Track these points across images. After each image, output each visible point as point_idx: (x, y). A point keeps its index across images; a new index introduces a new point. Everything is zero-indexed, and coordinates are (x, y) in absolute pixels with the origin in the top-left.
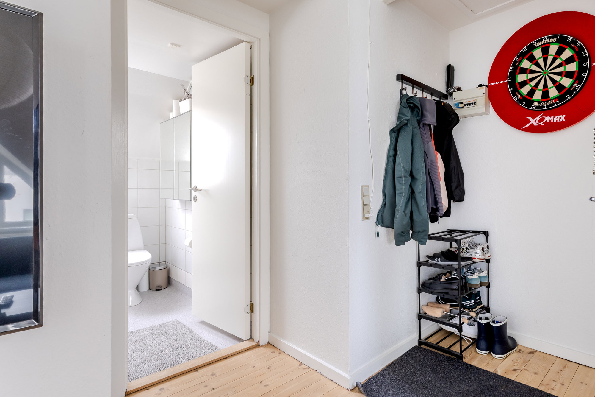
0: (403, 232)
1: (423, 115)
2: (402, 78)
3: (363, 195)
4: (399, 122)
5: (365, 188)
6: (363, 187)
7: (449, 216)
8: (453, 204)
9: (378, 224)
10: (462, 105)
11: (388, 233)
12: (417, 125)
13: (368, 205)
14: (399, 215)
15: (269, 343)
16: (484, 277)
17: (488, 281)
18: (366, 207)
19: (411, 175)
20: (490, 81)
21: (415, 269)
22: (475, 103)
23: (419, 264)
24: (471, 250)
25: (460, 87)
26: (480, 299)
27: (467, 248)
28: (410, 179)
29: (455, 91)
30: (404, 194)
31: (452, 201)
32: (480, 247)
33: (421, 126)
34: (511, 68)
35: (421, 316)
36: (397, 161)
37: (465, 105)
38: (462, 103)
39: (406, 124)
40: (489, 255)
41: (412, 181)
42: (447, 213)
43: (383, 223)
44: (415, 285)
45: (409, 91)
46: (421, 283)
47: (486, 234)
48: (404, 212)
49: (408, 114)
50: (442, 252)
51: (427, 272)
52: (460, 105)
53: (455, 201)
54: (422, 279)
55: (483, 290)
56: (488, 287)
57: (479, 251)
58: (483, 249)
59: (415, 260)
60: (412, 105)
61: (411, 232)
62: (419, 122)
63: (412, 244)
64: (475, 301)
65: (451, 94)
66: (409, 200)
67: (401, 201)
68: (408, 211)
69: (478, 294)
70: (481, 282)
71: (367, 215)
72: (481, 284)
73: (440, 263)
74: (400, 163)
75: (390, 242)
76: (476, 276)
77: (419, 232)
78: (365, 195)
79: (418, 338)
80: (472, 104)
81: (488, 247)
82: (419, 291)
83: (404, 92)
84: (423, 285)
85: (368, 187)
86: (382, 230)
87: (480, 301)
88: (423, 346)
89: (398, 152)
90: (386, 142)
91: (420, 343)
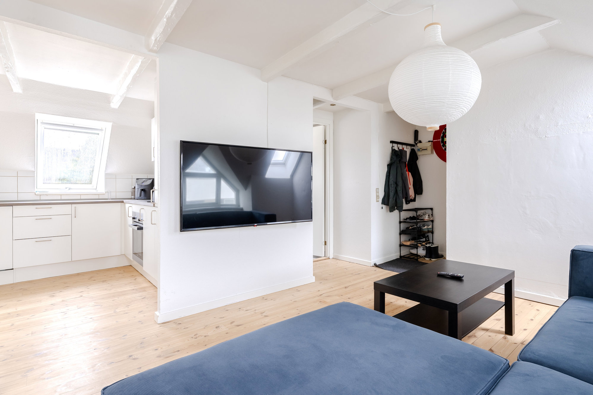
0: (392, 207)
1: (402, 158)
2: (392, 142)
3: (376, 192)
4: (391, 162)
5: (377, 189)
6: (376, 189)
7: (415, 201)
8: (417, 196)
9: (382, 203)
10: (421, 150)
11: (387, 208)
12: (398, 163)
13: (378, 196)
14: (391, 200)
15: (333, 258)
16: (430, 228)
17: (432, 230)
18: (377, 196)
19: (396, 183)
20: (433, 140)
21: (398, 224)
22: (427, 149)
23: (400, 222)
24: (424, 216)
25: (421, 140)
26: (428, 238)
27: (422, 215)
28: (396, 185)
29: (418, 143)
30: (393, 192)
31: (417, 195)
32: (427, 215)
33: (401, 162)
34: (442, 134)
35: (401, 245)
36: (390, 178)
37: (422, 150)
38: (421, 149)
39: (394, 163)
40: (432, 218)
41: (396, 186)
42: (414, 200)
43: (384, 203)
44: (398, 232)
45: (396, 147)
46: (401, 231)
47: (432, 209)
48: (393, 198)
49: (395, 157)
50: (410, 217)
51: (403, 226)
52: (420, 150)
53: (418, 194)
54: (401, 229)
55: (430, 235)
56: (432, 233)
57: (427, 216)
58: (429, 215)
59: (398, 220)
60: (396, 154)
61: (396, 207)
62: (400, 161)
63: (396, 212)
64: (426, 239)
65: (416, 144)
66: (395, 194)
67: (392, 194)
68: (395, 198)
69: (428, 236)
70: (428, 231)
71: (378, 200)
72: (429, 232)
73: (409, 221)
74: (391, 179)
75: (387, 212)
76: (426, 227)
77: (399, 207)
78: (377, 192)
79: (399, 255)
80: (426, 149)
81: (432, 215)
82: (400, 234)
83: (394, 148)
84: (403, 231)
85: (378, 189)
86: (384, 206)
87: (429, 239)
88: (402, 258)
89: (391, 174)
90: (386, 169)
91: (401, 256)
